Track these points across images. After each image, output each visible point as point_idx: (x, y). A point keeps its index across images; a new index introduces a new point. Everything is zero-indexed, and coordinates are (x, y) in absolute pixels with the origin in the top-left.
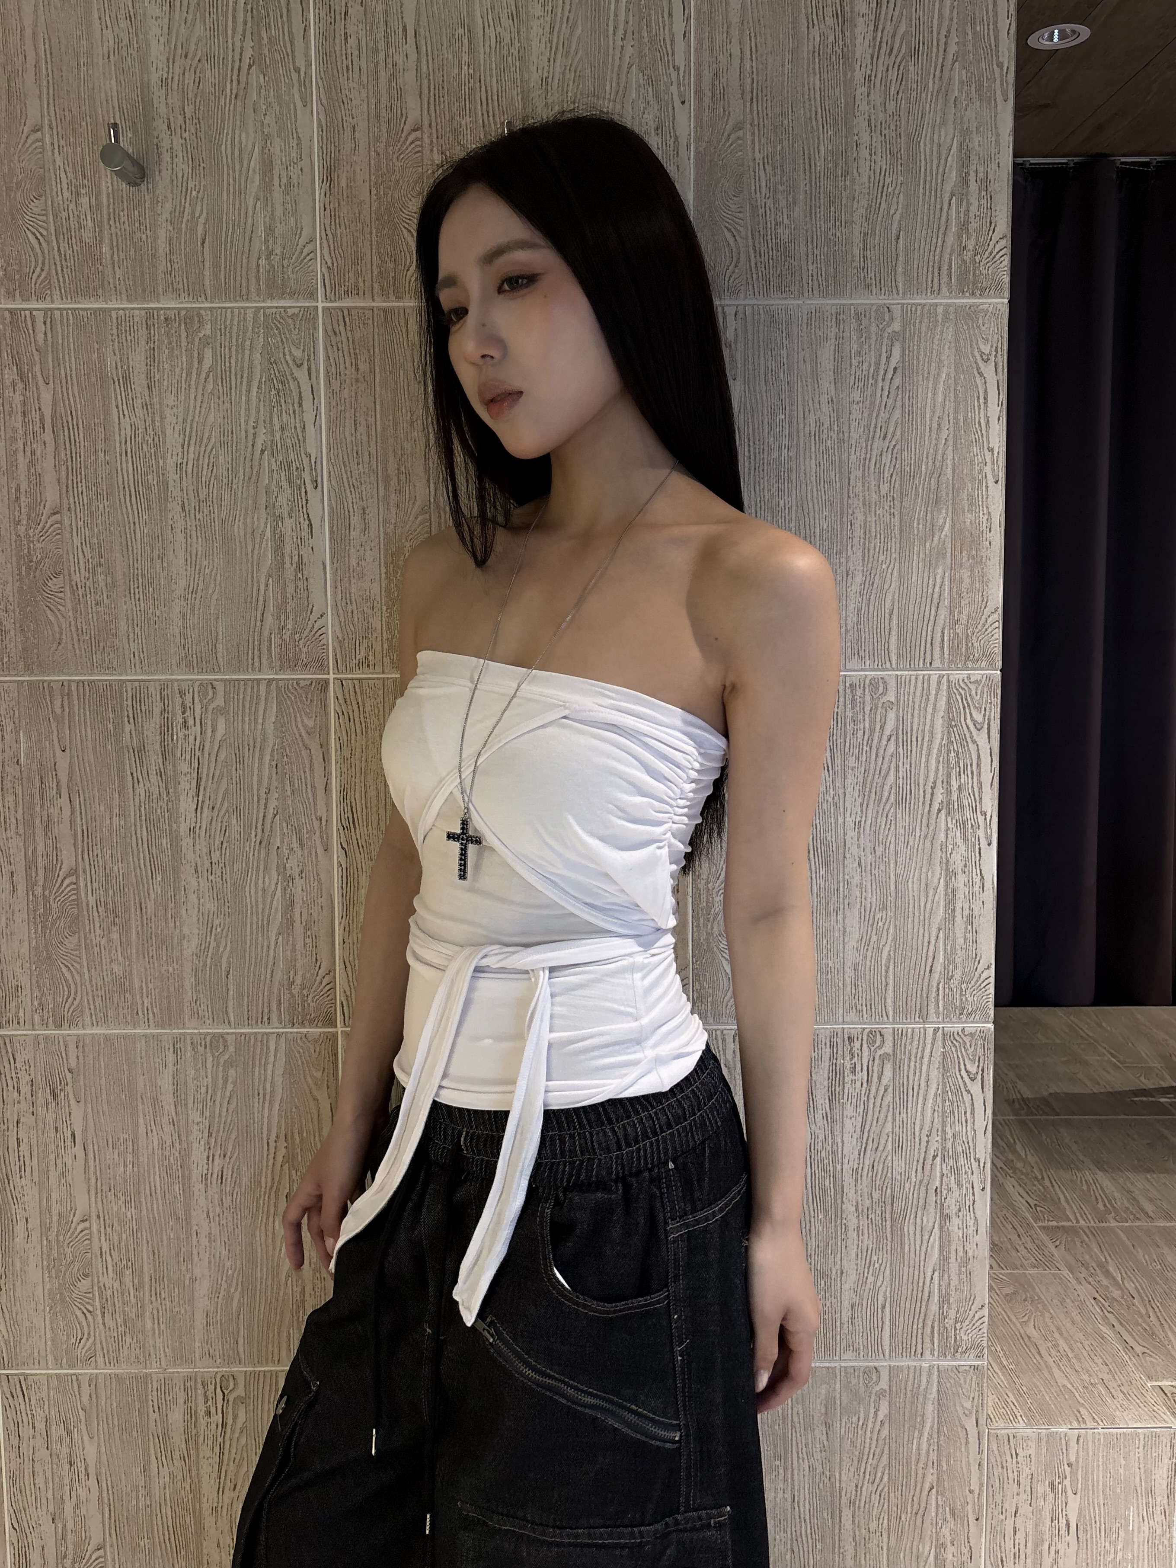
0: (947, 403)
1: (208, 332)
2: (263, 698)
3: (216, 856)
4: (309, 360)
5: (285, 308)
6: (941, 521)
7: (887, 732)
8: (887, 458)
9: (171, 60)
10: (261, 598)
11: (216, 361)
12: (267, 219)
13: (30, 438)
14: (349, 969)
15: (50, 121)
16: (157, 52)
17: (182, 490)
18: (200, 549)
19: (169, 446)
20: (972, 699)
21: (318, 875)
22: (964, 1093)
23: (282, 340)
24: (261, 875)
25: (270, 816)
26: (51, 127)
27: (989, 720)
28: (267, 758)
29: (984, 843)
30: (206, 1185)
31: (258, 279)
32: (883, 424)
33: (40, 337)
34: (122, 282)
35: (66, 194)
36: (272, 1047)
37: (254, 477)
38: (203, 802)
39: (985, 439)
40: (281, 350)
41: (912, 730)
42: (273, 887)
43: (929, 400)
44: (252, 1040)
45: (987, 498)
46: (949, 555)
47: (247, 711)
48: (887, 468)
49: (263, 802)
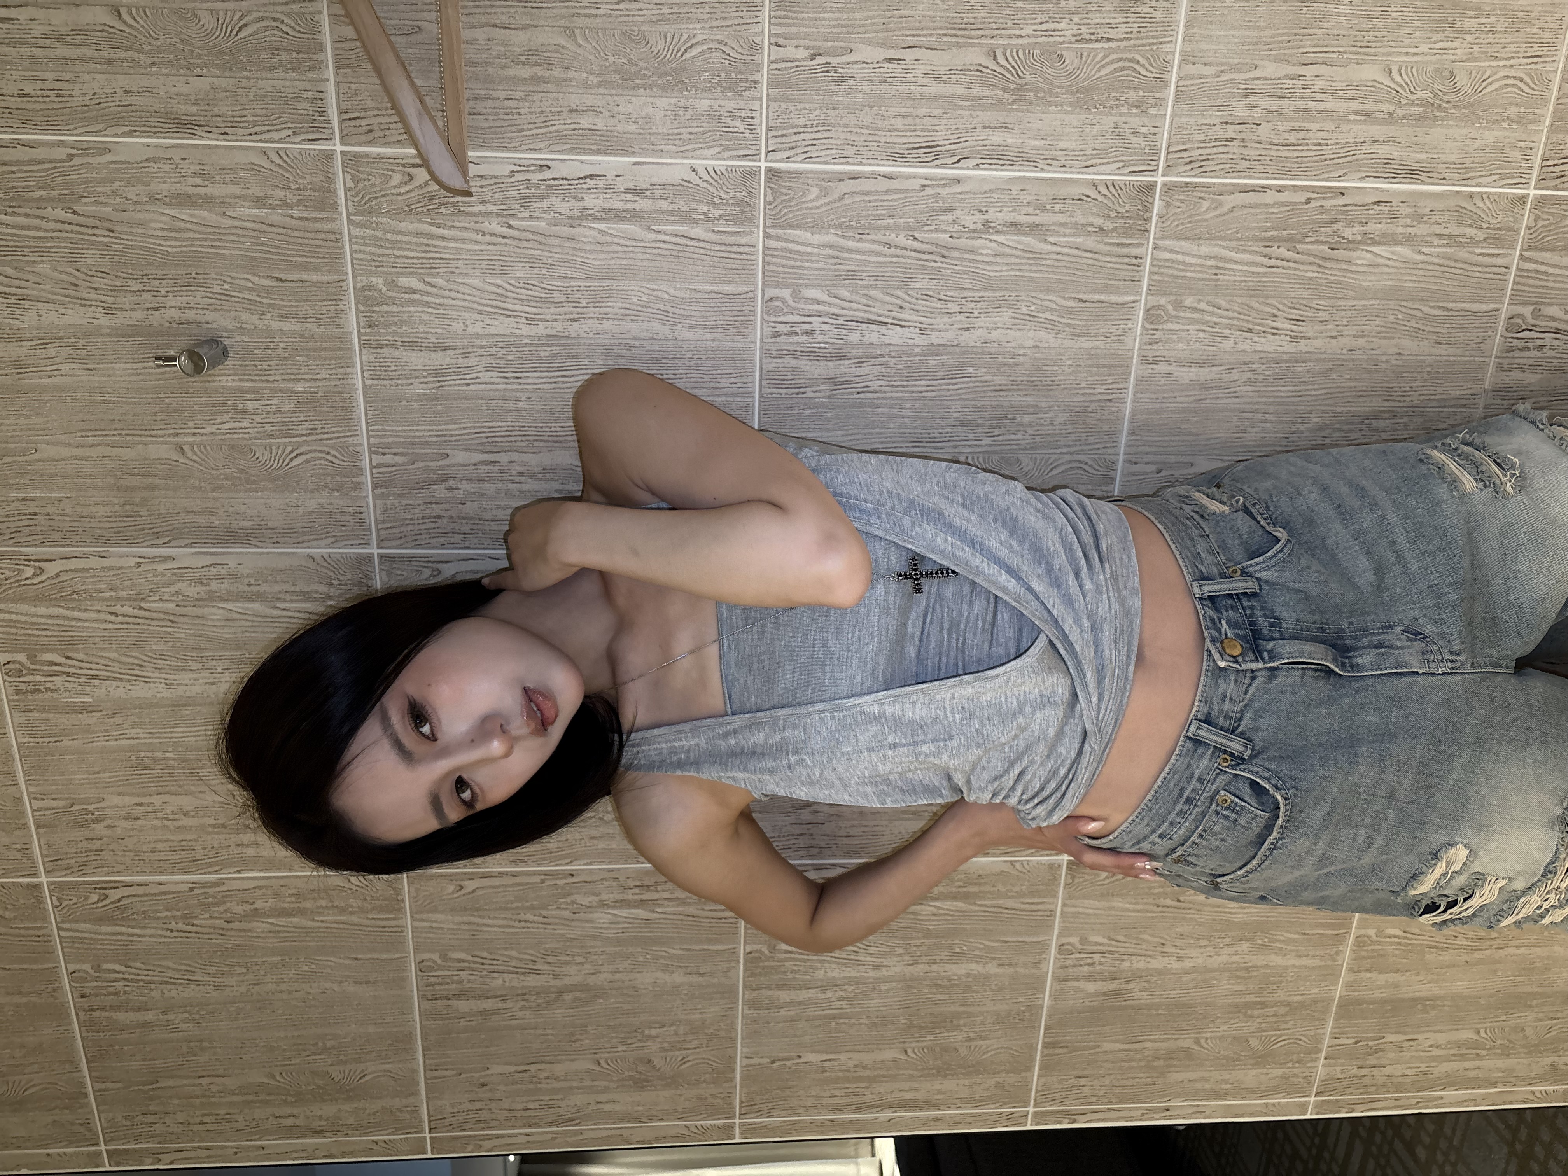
1: (381, 280)
2: (784, 245)
3: (953, 307)
4: (404, 165)
5: (347, 190)
9: (83, 303)
10: (674, 240)
11: (412, 273)
12: (246, 204)
13: (506, 477)
14: (1094, 162)
15: (169, 435)
16: (74, 317)
17: (556, 320)
18: (620, 305)
19: (508, 332)
21: (985, 192)
23: (383, 196)
24: (979, 258)
25: (916, 245)
26: (177, 435)
28: (851, 244)
30: (1302, 337)
31: (316, 220)
33: (399, 459)
34: (334, 371)
35: (245, 424)
36: (1167, 255)
37: (539, 238)
38: (894, 318)
40: (395, 197)
42: (993, 245)
44: (1156, 277)
47: (798, 264)
49: (899, 252)
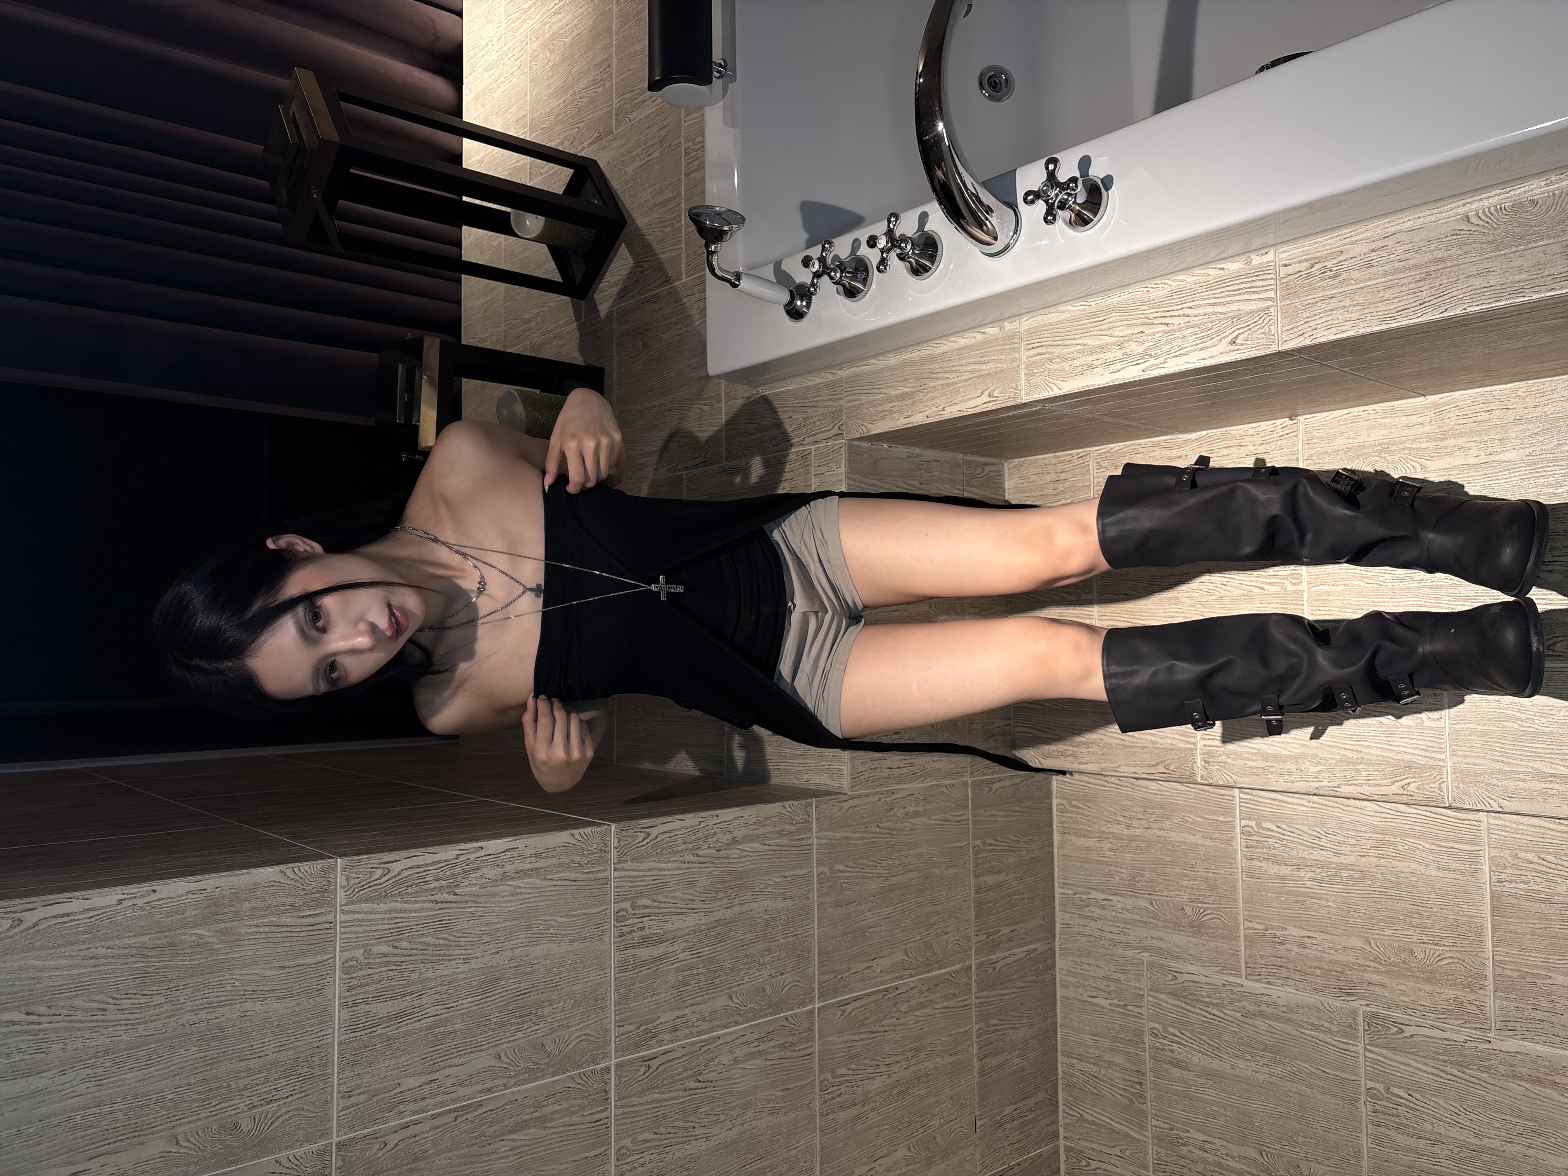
0: (66, 954)
6: (193, 938)
7: (390, 950)
8: (126, 1004)
20: (363, 881)
22: (658, 839)
27: (380, 864)
29: (481, 853)
32: (89, 1014)
39: (108, 910)
41: (389, 929)
43: (64, 973)
45: (171, 898)
46: (228, 925)
48: (137, 1001)
